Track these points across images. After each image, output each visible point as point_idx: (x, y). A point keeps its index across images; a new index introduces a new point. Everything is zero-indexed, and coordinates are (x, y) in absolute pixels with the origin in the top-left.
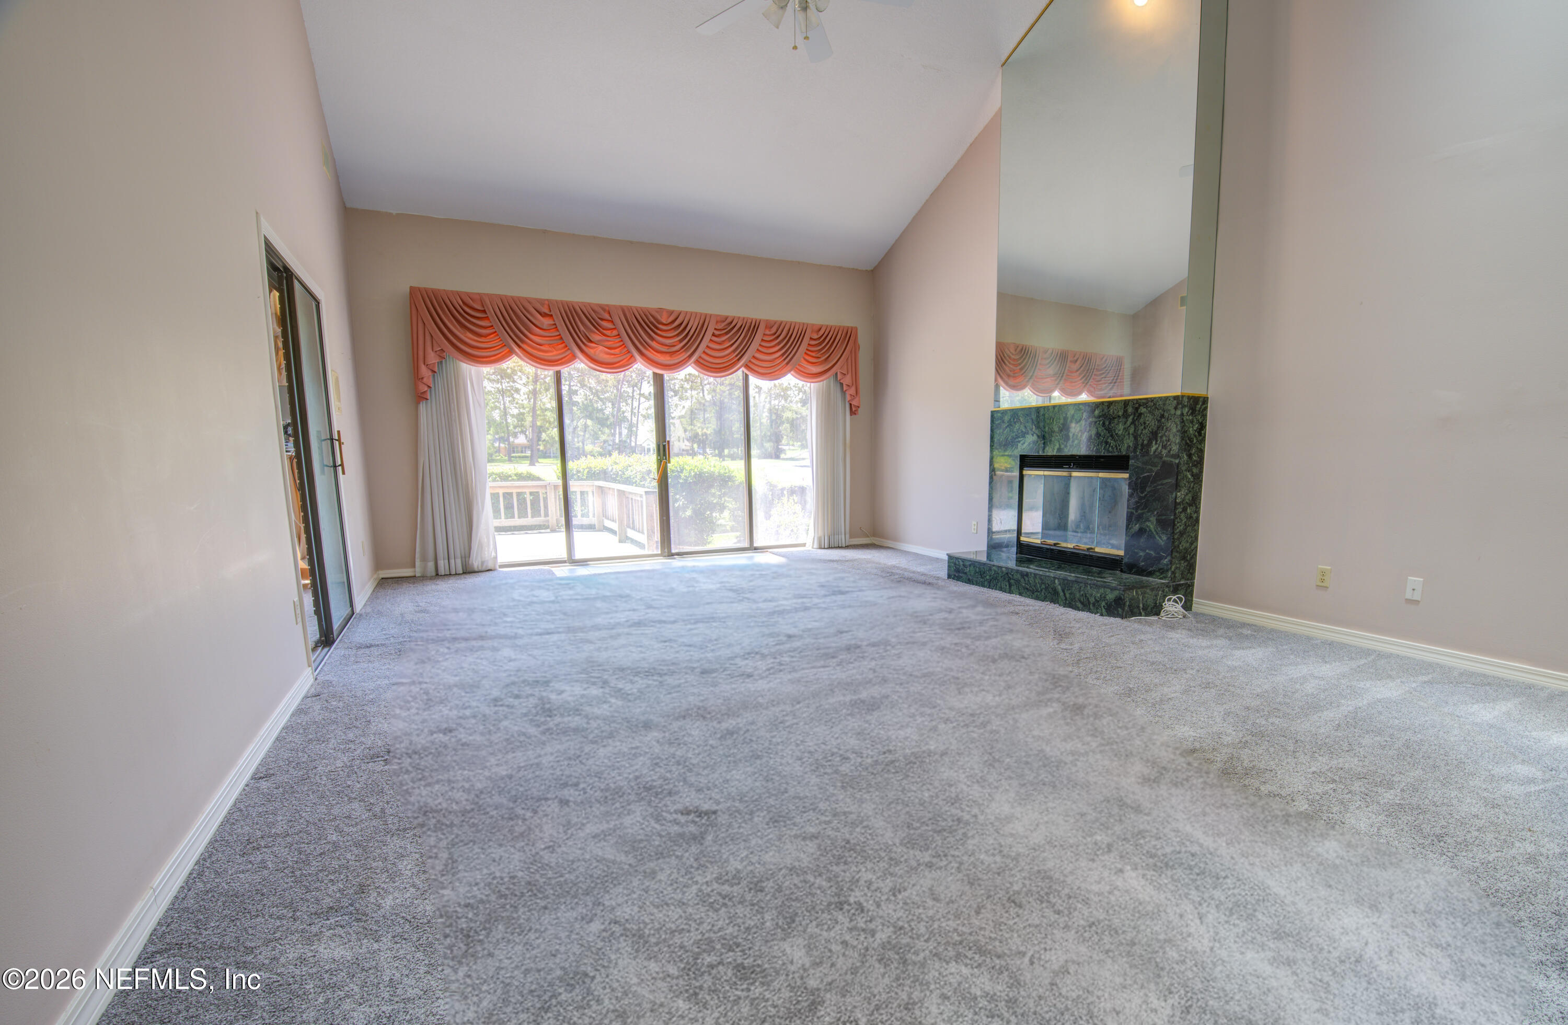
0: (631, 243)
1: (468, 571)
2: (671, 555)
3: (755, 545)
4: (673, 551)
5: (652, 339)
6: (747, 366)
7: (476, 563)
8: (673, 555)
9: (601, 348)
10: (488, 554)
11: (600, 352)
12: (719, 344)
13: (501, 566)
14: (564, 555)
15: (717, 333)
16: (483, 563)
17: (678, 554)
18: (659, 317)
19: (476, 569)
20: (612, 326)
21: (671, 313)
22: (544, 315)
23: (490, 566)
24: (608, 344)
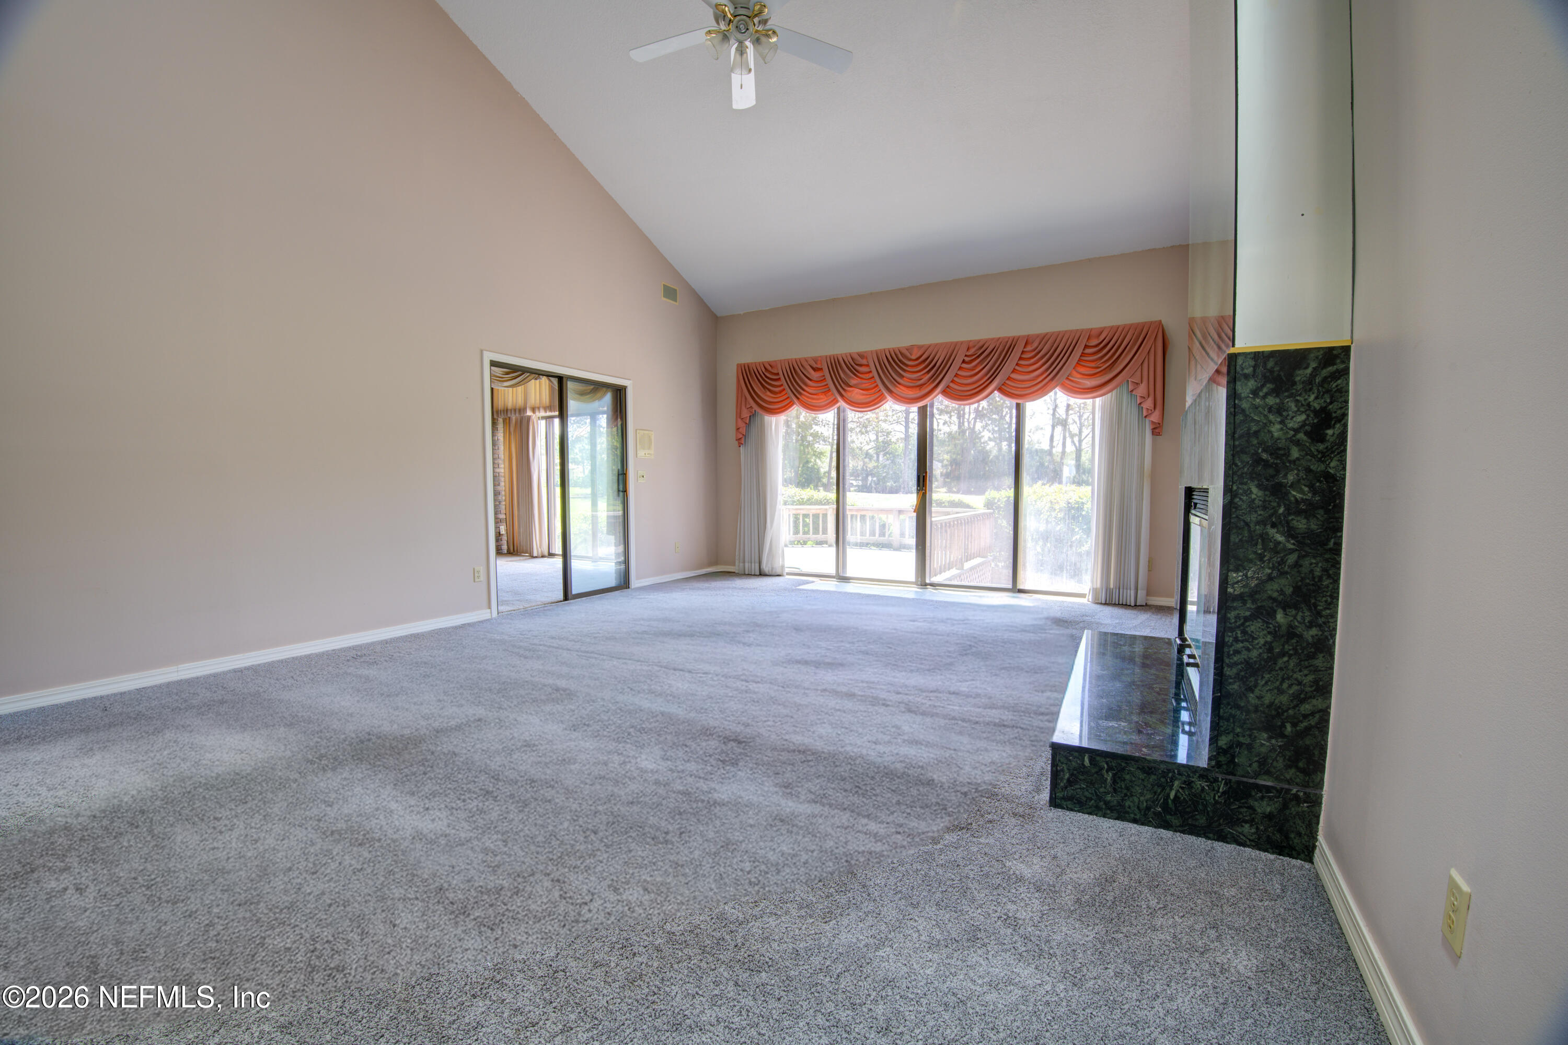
0: (903, 289)
1: (762, 574)
2: (924, 585)
3: (1020, 586)
4: (928, 581)
5: (902, 376)
6: (1000, 390)
7: (766, 568)
8: (926, 585)
9: (857, 390)
10: (778, 564)
11: (856, 394)
12: (972, 370)
13: (788, 574)
14: (832, 571)
15: (967, 359)
16: (772, 568)
17: (932, 585)
18: (908, 354)
19: (768, 573)
20: (868, 370)
21: (920, 347)
22: (815, 369)
23: (779, 572)
24: (863, 386)
